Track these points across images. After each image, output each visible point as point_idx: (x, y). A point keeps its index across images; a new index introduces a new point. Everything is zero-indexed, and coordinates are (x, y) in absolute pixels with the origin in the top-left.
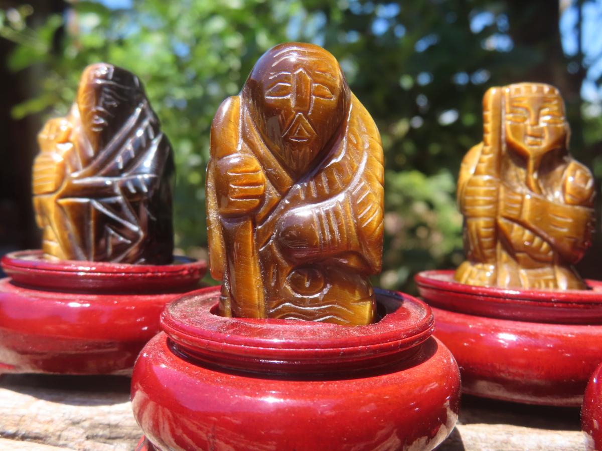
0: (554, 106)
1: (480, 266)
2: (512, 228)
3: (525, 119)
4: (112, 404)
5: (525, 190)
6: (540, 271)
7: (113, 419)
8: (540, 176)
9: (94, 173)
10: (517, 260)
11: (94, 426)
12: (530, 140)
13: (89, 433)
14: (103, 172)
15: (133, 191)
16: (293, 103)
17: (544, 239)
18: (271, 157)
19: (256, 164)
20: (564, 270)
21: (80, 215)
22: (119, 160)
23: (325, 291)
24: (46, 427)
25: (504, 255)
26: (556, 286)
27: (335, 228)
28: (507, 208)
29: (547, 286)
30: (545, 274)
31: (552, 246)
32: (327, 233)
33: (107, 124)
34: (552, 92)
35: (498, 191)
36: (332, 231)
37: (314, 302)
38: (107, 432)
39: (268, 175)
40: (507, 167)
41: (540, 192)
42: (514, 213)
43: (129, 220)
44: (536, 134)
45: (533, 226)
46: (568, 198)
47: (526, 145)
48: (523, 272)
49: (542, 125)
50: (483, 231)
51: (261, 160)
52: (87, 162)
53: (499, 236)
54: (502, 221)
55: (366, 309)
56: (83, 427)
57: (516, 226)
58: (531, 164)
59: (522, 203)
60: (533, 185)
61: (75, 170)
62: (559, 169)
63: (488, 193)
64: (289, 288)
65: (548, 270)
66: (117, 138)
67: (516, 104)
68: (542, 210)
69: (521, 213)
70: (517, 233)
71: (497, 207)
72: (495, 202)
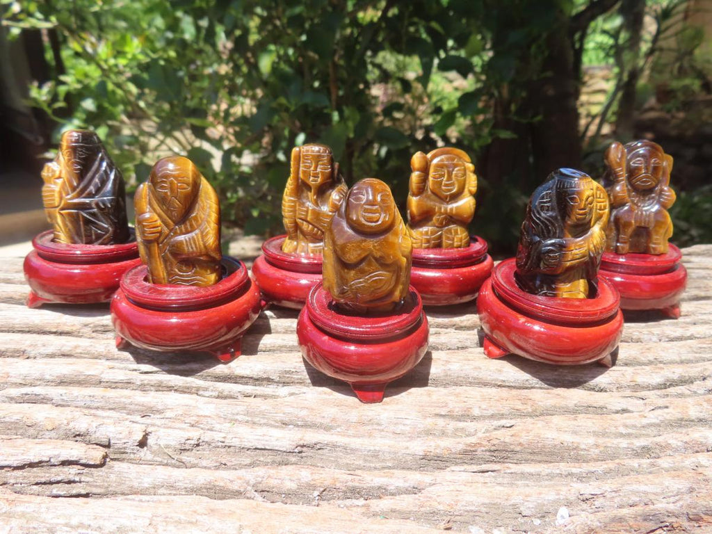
0: (325, 160)
1: (290, 241)
2: (303, 224)
3: (310, 167)
4: (104, 315)
5: (310, 205)
6: (318, 244)
7: (105, 322)
8: (317, 197)
9: (79, 195)
10: (306, 238)
11: (95, 326)
12: (312, 178)
13: (94, 329)
14: (84, 195)
15: (103, 207)
16: (169, 194)
17: (319, 229)
18: (163, 214)
19: (156, 217)
21: (75, 219)
22: (92, 188)
23: (193, 271)
24: (72, 328)
25: (301, 236)
27: (193, 246)
28: (300, 214)
29: (320, 252)
30: (320, 246)
32: (190, 248)
33: (82, 168)
34: (325, 152)
36: (192, 248)
37: (188, 276)
38: (102, 329)
39: (163, 222)
40: (302, 191)
41: (318, 206)
42: (303, 217)
43: (102, 222)
44: (316, 175)
45: (313, 223)
46: (330, 209)
47: (311, 181)
48: (310, 245)
49: (319, 170)
50: (290, 225)
51: (159, 216)
52: (74, 189)
53: (297, 227)
54: (299, 221)
55: (213, 277)
56: (90, 327)
57: (305, 223)
58: (313, 190)
59: (307, 212)
60: (314, 202)
61: (68, 194)
63: (291, 207)
64: (177, 270)
66: (89, 175)
67: (306, 158)
68: (317, 215)
69: (307, 216)
70: (306, 227)
71: (296, 213)
72: (294, 211)
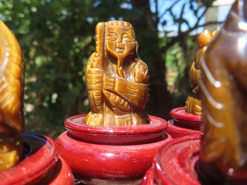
0: (130, 33)
1: (95, 115)
2: (110, 95)
3: (116, 39)
5: (117, 76)
6: (124, 116)
8: (123, 68)
10: (113, 111)
12: (118, 50)
17: (126, 100)
20: (135, 114)
25: (107, 109)
26: (132, 123)
28: (107, 85)
29: (127, 123)
30: (126, 117)
31: (129, 104)
35: (102, 77)
40: (108, 64)
41: (124, 77)
42: (110, 88)
44: (121, 47)
45: (121, 94)
46: (136, 79)
47: (116, 52)
48: (116, 117)
49: (124, 42)
50: (96, 97)
53: (104, 99)
54: (105, 92)
57: (112, 94)
58: (119, 62)
59: (114, 83)
60: (120, 73)
62: (133, 64)
63: (98, 78)
65: (128, 115)
67: (111, 31)
68: (124, 86)
69: (114, 87)
70: (112, 98)
71: (102, 85)
72: (101, 82)
